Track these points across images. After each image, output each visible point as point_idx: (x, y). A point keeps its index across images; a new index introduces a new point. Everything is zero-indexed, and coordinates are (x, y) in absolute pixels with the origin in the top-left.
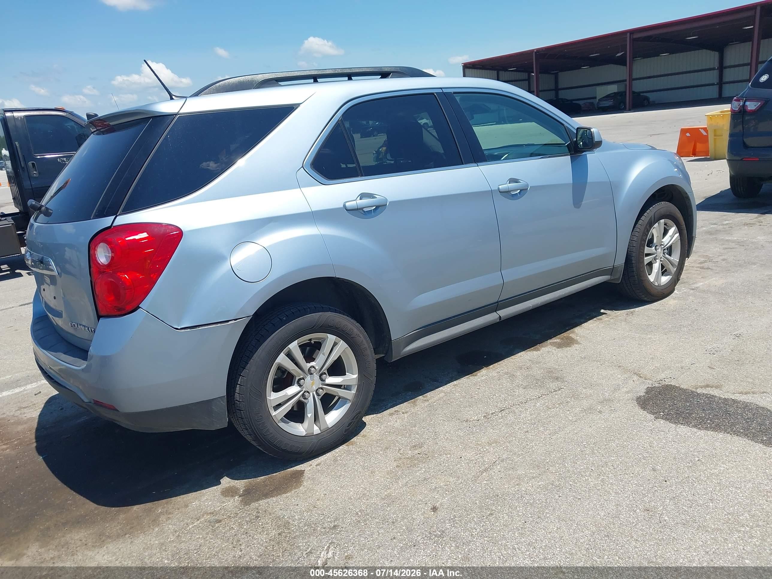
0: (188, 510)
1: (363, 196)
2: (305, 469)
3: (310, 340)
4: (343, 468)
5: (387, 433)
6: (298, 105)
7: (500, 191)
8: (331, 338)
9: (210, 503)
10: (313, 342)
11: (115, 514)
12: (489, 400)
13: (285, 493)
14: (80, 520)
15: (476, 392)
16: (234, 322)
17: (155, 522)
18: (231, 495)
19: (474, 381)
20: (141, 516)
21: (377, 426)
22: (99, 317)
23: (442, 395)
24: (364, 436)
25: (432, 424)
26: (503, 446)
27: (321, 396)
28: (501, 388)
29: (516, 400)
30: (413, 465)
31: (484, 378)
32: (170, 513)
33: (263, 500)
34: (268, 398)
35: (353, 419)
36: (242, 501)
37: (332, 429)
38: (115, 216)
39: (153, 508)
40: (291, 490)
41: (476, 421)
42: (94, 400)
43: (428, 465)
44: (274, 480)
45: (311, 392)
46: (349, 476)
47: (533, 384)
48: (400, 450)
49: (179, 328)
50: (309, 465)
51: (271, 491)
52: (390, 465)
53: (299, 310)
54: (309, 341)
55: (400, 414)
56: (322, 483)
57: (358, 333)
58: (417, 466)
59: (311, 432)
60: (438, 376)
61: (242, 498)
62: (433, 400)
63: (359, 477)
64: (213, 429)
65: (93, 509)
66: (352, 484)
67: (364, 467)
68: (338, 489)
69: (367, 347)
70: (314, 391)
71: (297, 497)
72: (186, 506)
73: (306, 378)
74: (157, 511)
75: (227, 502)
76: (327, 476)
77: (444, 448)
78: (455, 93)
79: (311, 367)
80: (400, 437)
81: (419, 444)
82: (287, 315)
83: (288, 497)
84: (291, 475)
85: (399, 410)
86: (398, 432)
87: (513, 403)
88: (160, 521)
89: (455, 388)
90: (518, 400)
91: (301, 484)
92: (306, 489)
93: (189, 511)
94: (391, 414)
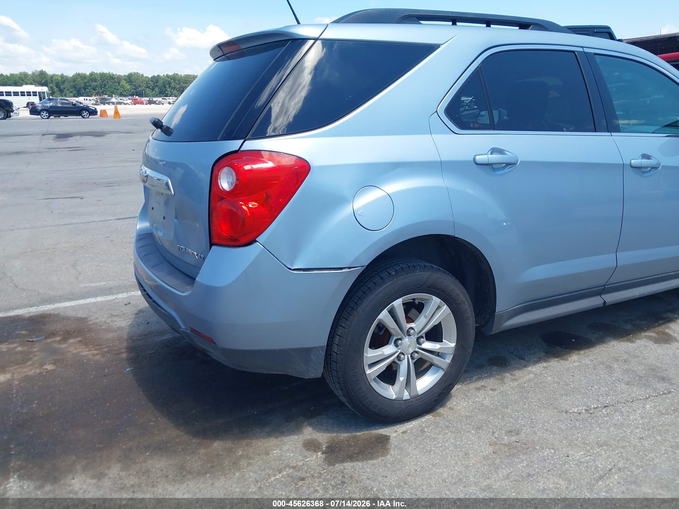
0: (269, 458)
1: (494, 151)
2: (390, 435)
3: (414, 299)
4: (432, 442)
5: (476, 410)
6: (437, 46)
7: (632, 166)
8: (436, 300)
9: (292, 455)
10: (417, 303)
11: (196, 447)
12: (587, 392)
13: (372, 458)
14: (161, 446)
15: (571, 380)
16: (348, 270)
17: (235, 464)
18: (314, 450)
19: (566, 366)
20: (221, 455)
21: (464, 400)
22: (211, 245)
23: (532, 376)
24: (451, 409)
25: (526, 408)
26: (617, 452)
27: (416, 360)
28: (599, 379)
29: (619, 396)
30: (511, 454)
31: (576, 364)
32: (250, 458)
33: (348, 463)
34: (365, 354)
35: (444, 390)
36: (325, 459)
37: (422, 396)
38: (243, 140)
39: (233, 448)
40: (377, 457)
41: (577, 414)
42: (191, 328)
43: (529, 458)
44: (358, 440)
45: (406, 354)
46: (440, 454)
47: (635, 381)
48: (494, 433)
49: (292, 268)
50: (394, 431)
51: (356, 454)
52: (485, 449)
53: (409, 266)
54: (412, 301)
55: (487, 390)
56: (411, 455)
57: (464, 299)
58: (517, 457)
59: (401, 396)
60: (524, 353)
61: (325, 456)
62: (522, 380)
63: (452, 457)
64: (307, 377)
65: (175, 436)
66: (445, 464)
67: (456, 447)
68: (430, 466)
69: (470, 316)
70: (409, 354)
71: (385, 466)
72: (267, 453)
73: (403, 339)
74: (237, 453)
75: (310, 457)
76: (415, 448)
77: (545, 441)
78: (596, 54)
79: (410, 328)
80: (492, 418)
81: (515, 430)
82: (396, 270)
83: (375, 465)
84: (376, 439)
85: (486, 385)
86: (489, 411)
87: (617, 400)
88: (240, 465)
89: (546, 371)
90: (622, 397)
91: (388, 452)
92: (393, 459)
93: (270, 460)
94: (478, 389)
